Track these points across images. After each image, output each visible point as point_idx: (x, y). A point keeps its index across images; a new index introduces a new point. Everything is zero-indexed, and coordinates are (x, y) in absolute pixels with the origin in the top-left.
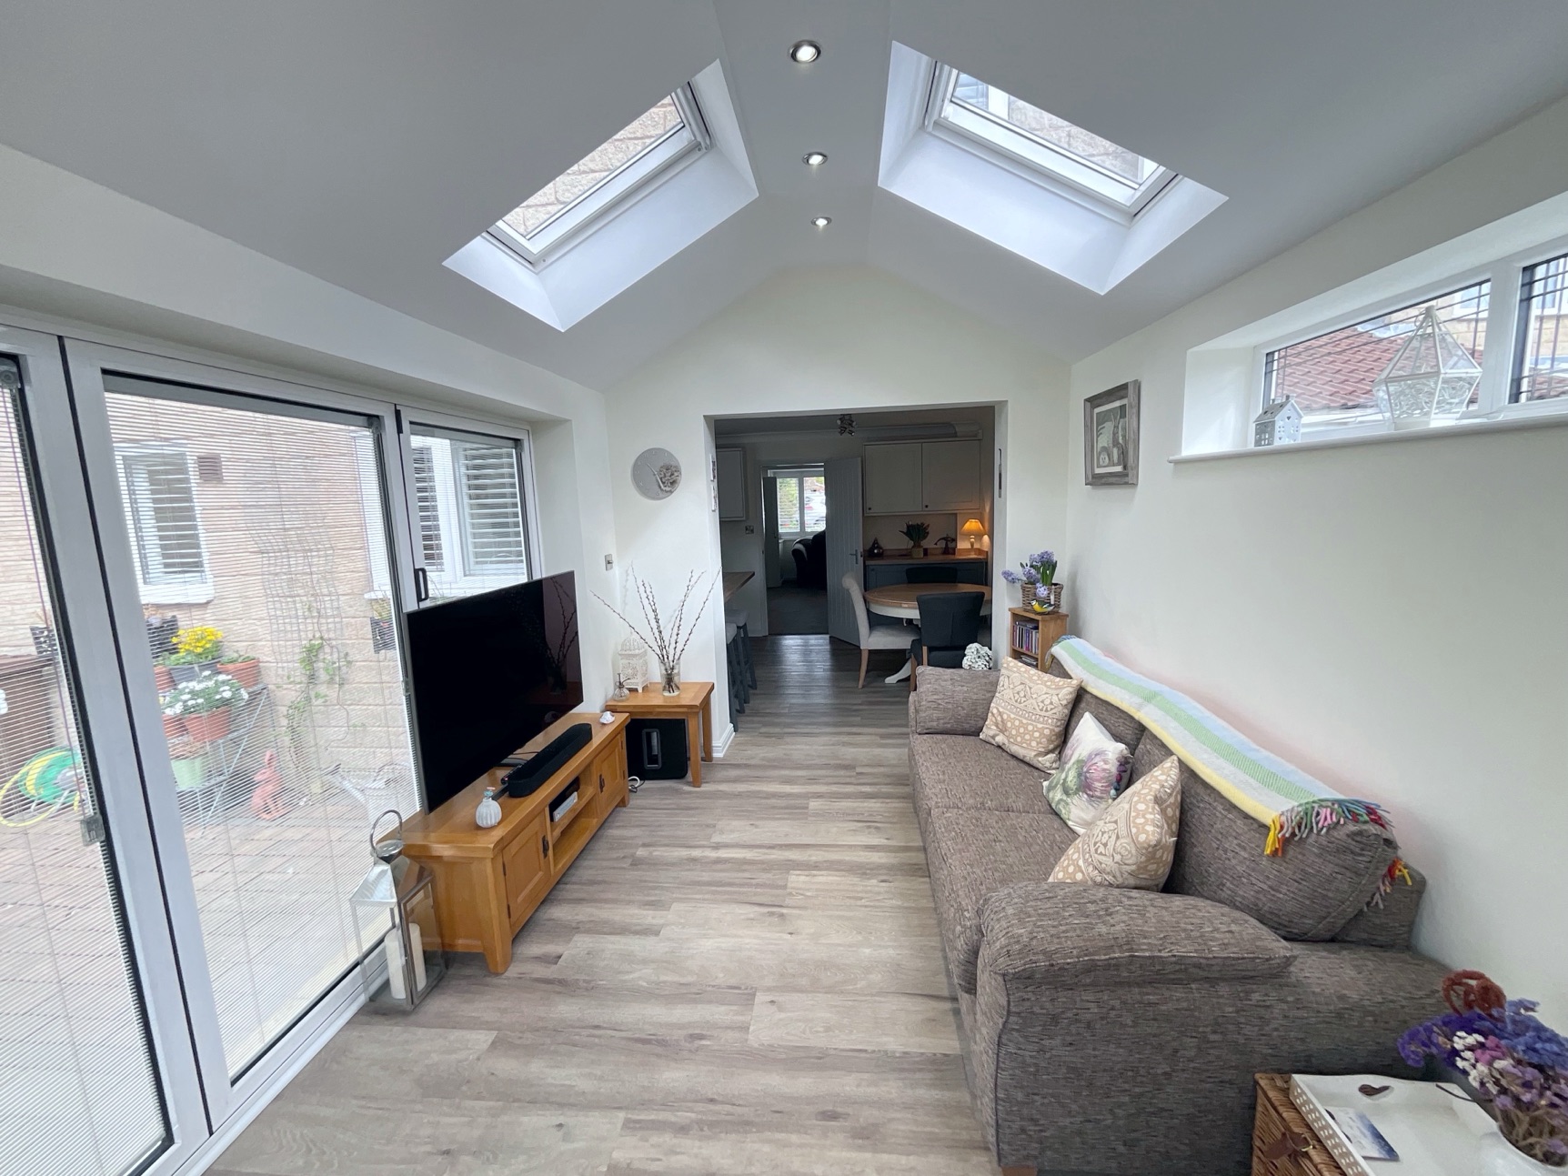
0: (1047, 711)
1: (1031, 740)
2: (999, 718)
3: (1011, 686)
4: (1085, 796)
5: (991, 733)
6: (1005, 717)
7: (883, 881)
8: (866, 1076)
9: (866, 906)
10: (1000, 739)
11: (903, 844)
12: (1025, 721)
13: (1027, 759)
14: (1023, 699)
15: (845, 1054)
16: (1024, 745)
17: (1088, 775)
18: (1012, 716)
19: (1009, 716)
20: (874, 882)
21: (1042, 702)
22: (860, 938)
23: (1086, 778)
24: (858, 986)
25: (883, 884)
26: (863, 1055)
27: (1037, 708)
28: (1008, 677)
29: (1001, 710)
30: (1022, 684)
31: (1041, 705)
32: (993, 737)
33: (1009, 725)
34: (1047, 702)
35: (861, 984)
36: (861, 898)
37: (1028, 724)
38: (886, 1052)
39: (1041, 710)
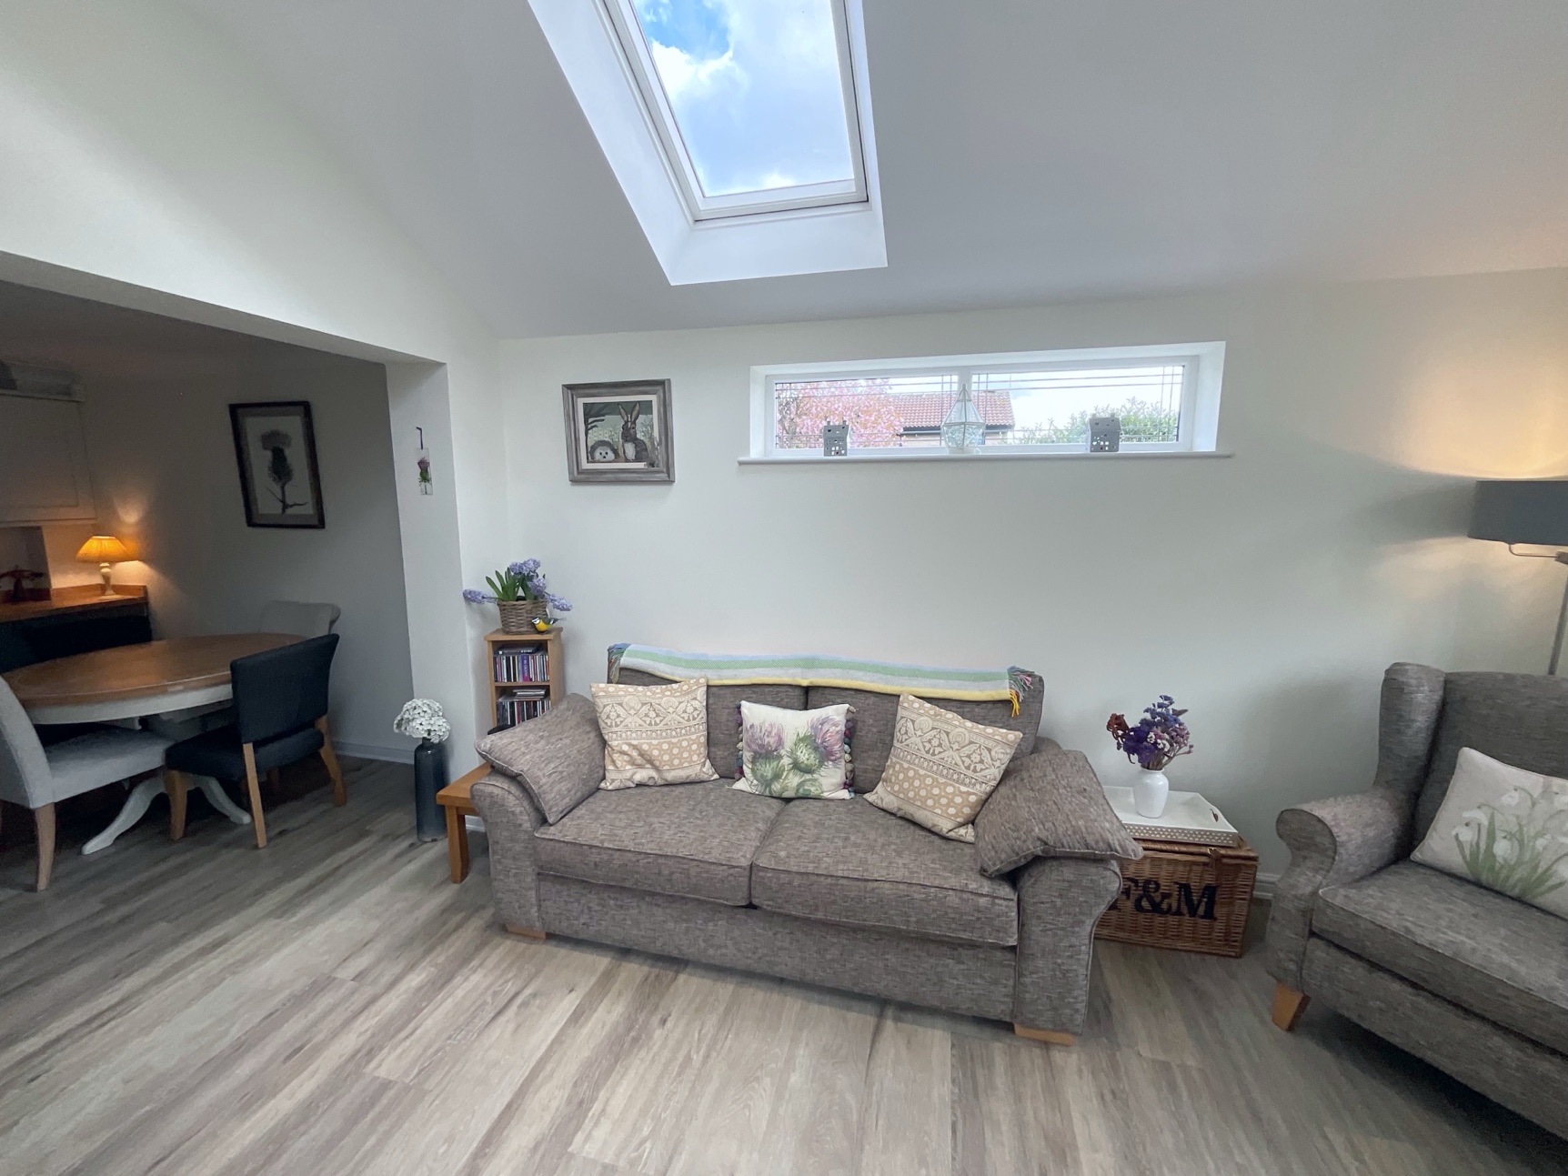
0: (694, 719)
1: (691, 756)
2: (635, 754)
3: (632, 712)
4: (830, 763)
5: (628, 775)
6: (645, 747)
7: (664, 1022)
8: (988, 1135)
9: (707, 1056)
10: (641, 775)
11: (593, 980)
12: (675, 740)
13: (693, 777)
14: (658, 720)
15: (959, 1148)
16: (686, 765)
17: (826, 744)
18: (655, 742)
19: (650, 744)
20: (658, 1034)
21: (685, 712)
22: (767, 1080)
23: (825, 748)
24: (854, 1104)
25: (669, 1024)
26: (960, 1126)
27: (682, 720)
28: (621, 704)
29: (635, 742)
30: (643, 704)
31: (686, 716)
32: (630, 779)
33: (656, 753)
34: (690, 709)
35: (851, 1100)
36: (688, 1058)
37: (680, 742)
38: (953, 1102)
39: (689, 720)
